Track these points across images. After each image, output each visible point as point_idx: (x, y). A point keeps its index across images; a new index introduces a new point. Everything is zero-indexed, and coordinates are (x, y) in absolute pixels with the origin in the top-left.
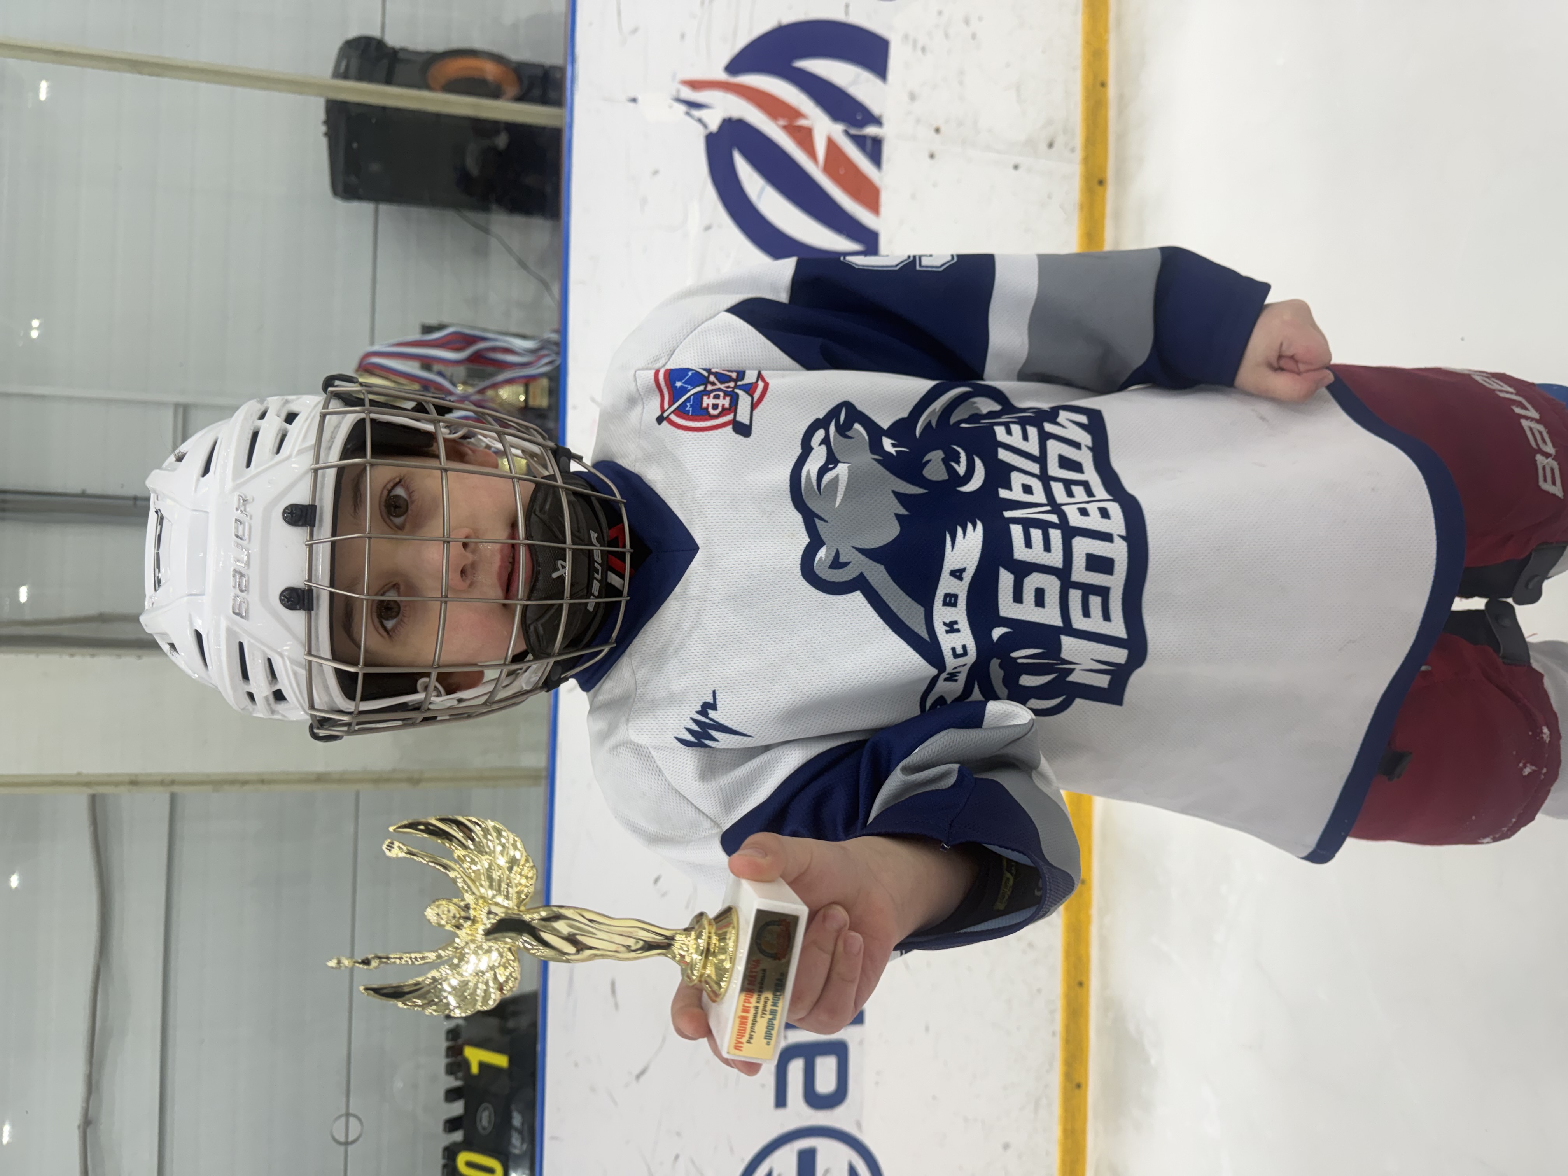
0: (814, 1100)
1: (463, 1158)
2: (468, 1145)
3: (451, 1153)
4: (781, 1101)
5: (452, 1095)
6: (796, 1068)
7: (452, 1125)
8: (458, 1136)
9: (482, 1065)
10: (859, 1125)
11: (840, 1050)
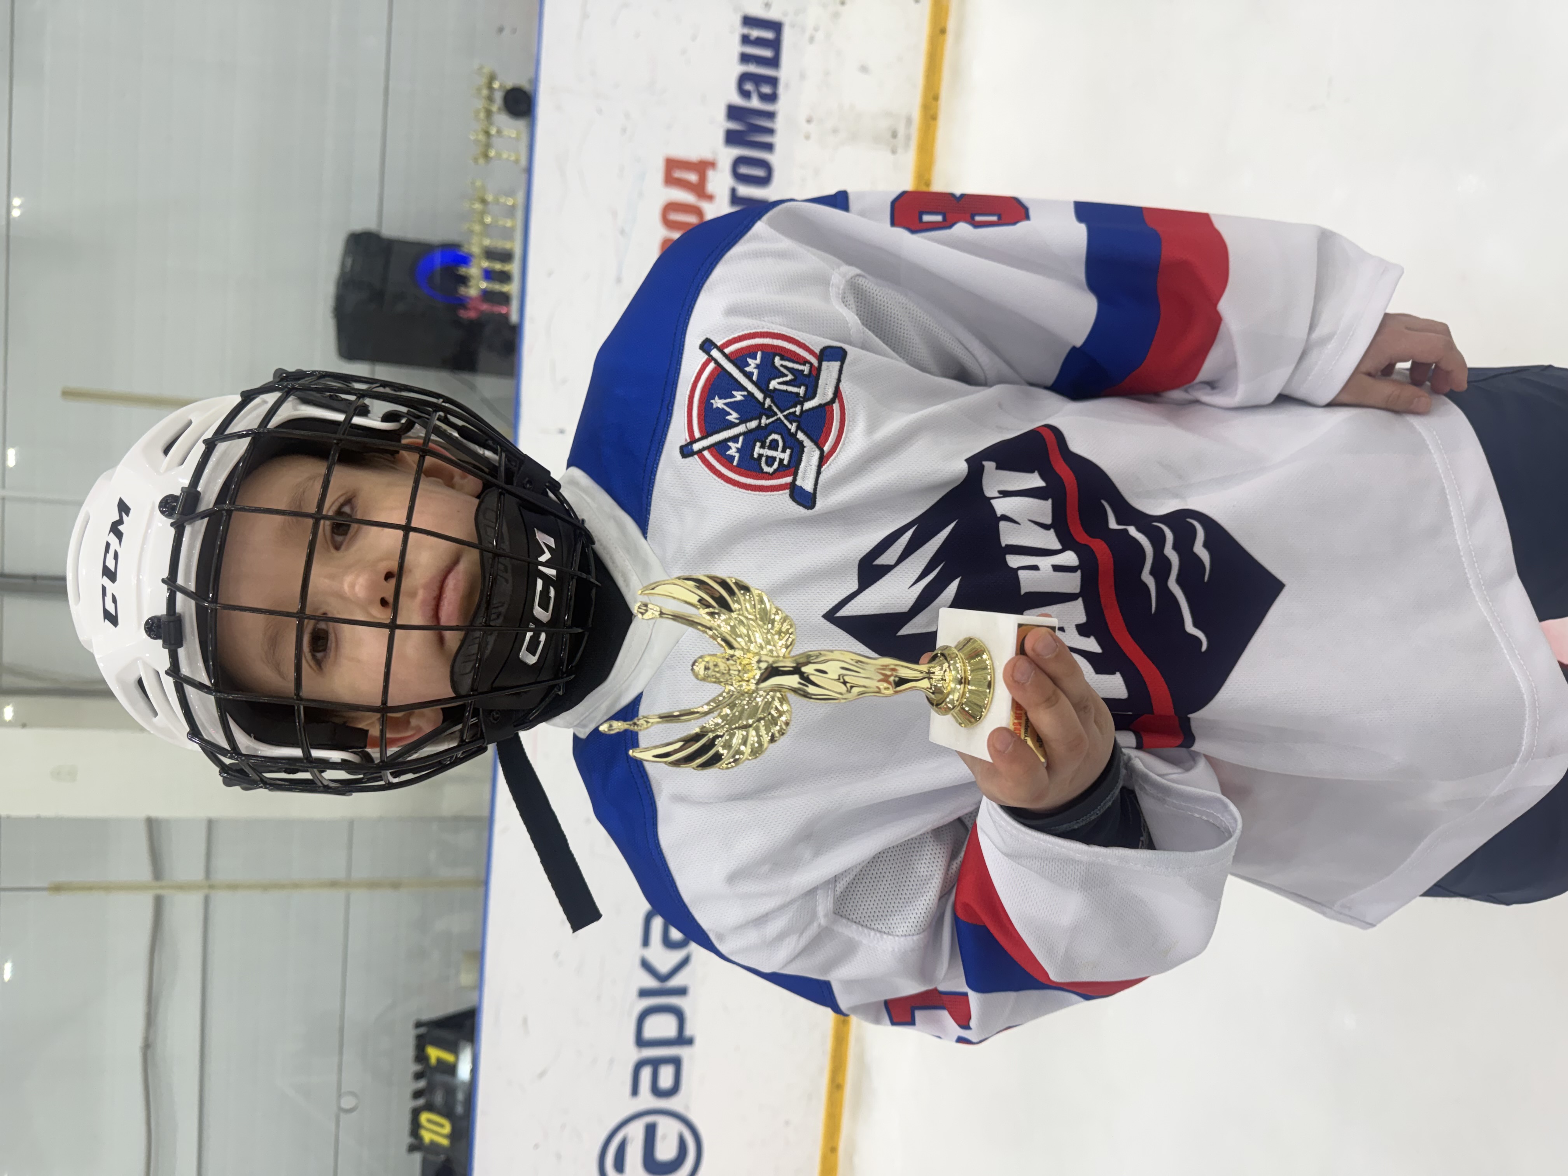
0: (657, 1091)
1: (424, 1117)
2: (430, 1107)
3: (416, 1113)
4: (635, 1091)
5: (418, 1076)
6: (646, 1074)
7: (417, 1094)
8: (421, 1102)
9: (440, 1061)
10: (687, 1107)
11: (676, 1062)
